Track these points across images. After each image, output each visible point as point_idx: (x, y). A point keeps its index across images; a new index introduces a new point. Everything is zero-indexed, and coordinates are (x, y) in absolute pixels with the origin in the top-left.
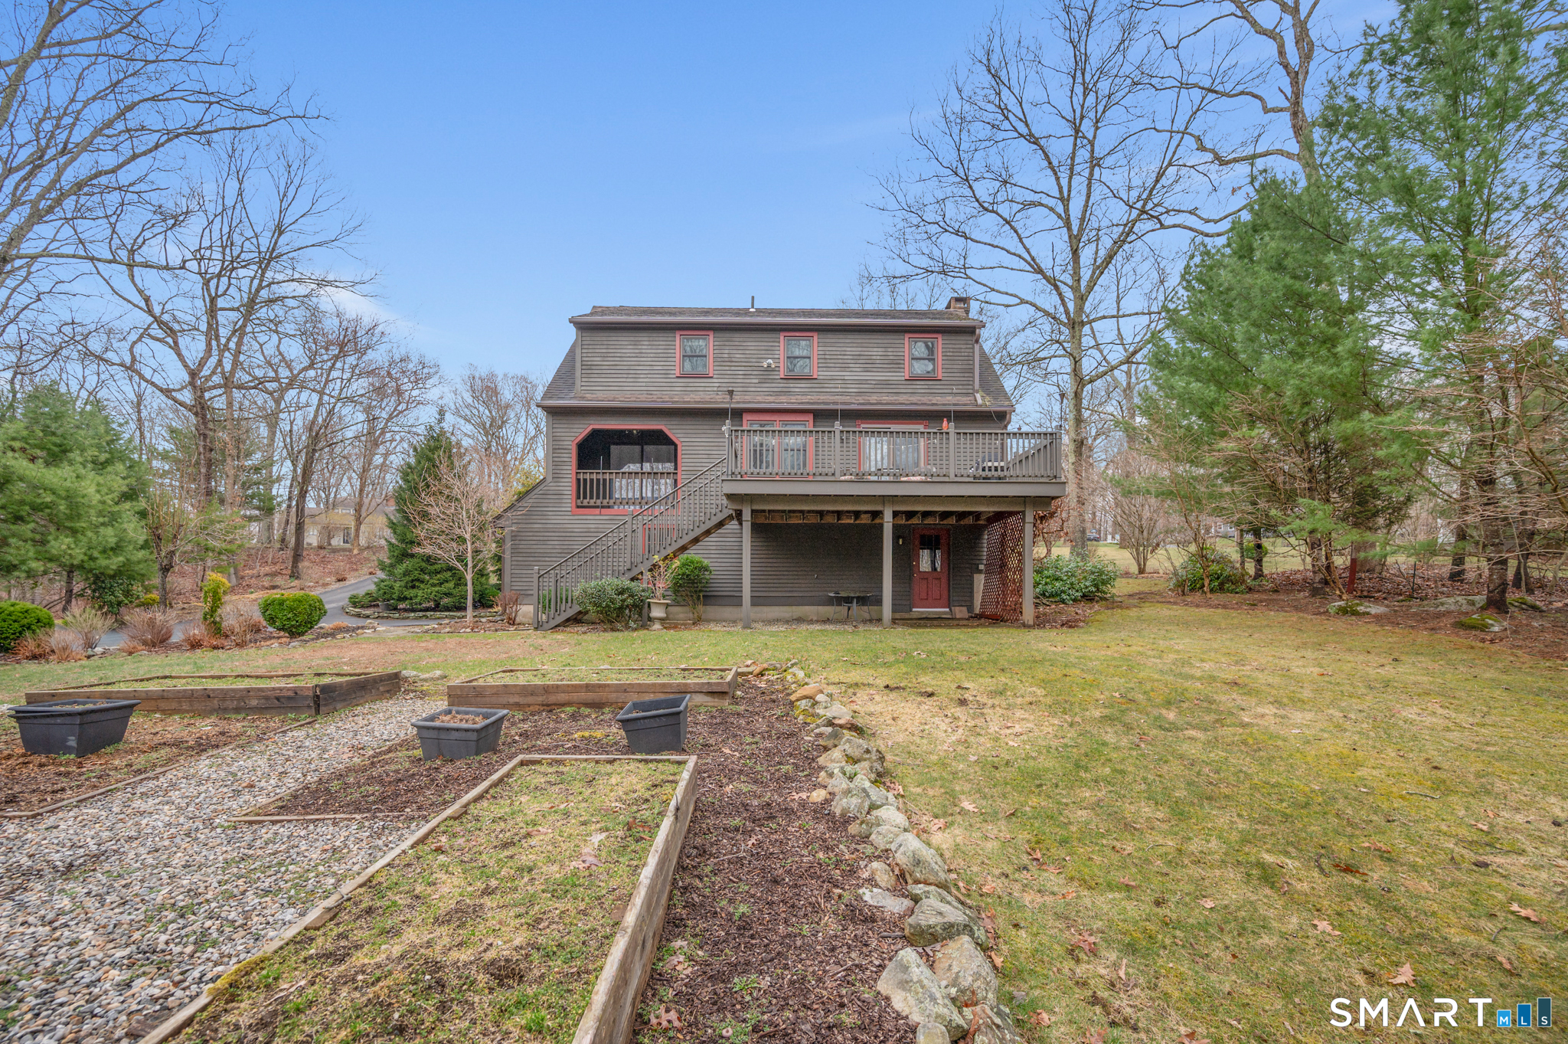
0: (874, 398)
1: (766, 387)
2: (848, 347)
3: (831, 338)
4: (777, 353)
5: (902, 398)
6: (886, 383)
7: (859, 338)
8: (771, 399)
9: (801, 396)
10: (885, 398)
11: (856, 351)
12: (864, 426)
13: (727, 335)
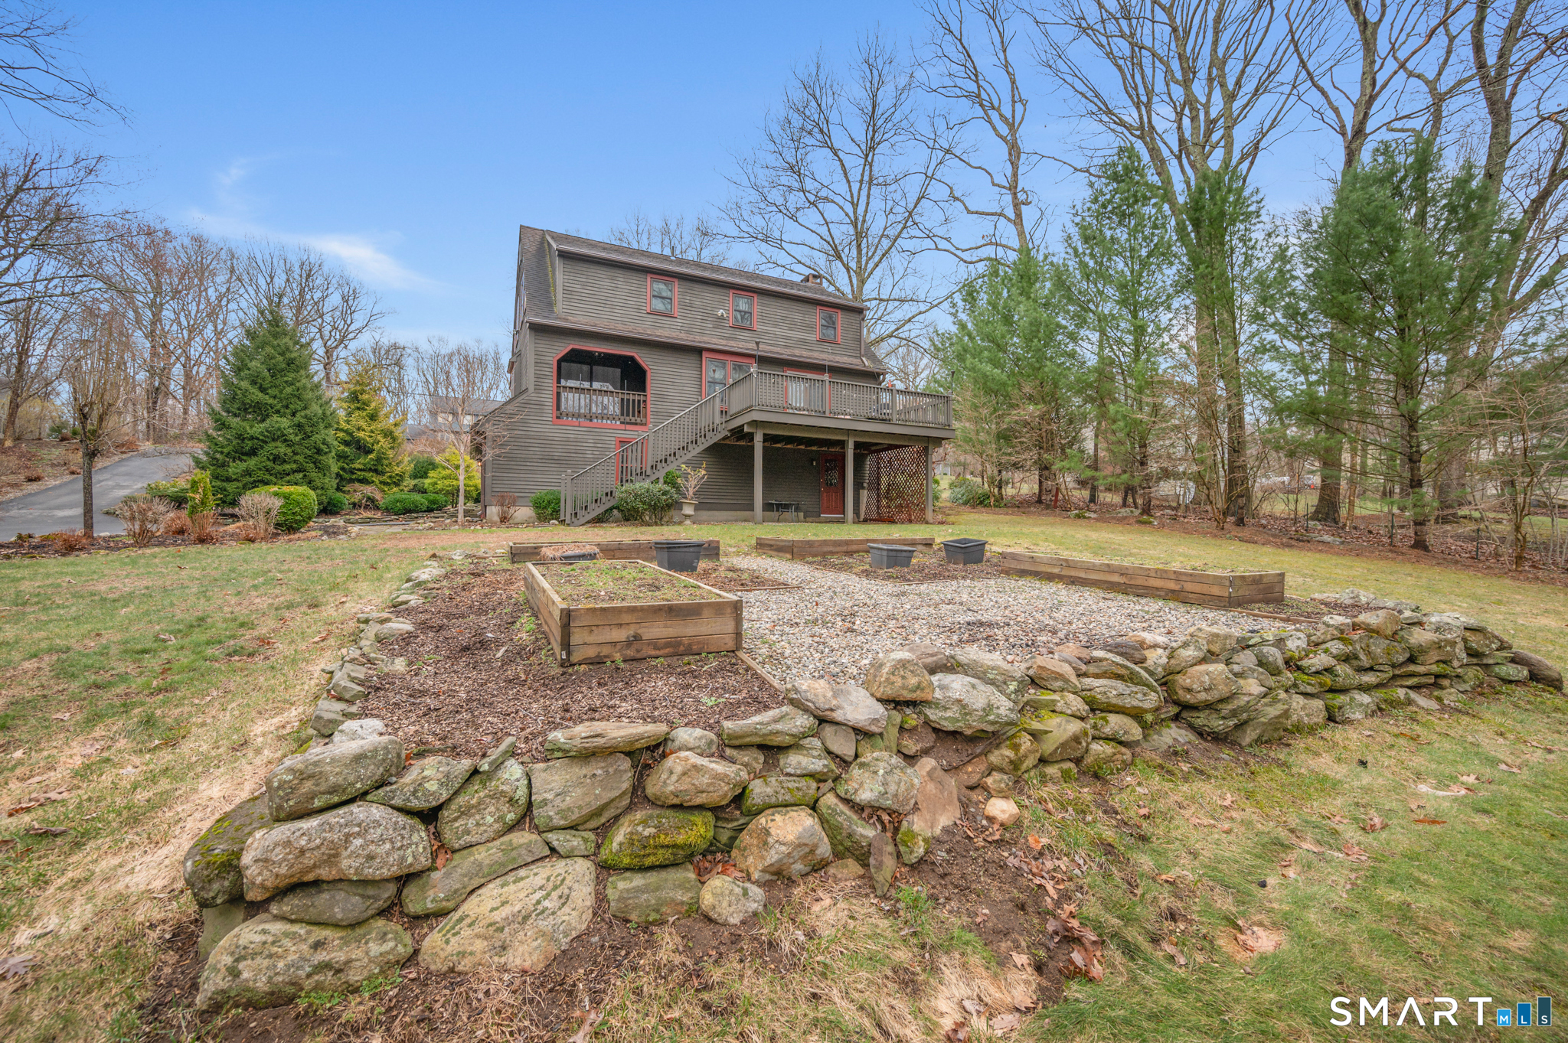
0: (797, 352)
1: (718, 332)
2: (779, 309)
3: (766, 300)
4: (727, 307)
5: (816, 355)
6: (804, 342)
7: (786, 304)
8: (724, 342)
9: (743, 343)
10: (805, 353)
11: (784, 313)
12: (789, 373)
13: (689, 284)
